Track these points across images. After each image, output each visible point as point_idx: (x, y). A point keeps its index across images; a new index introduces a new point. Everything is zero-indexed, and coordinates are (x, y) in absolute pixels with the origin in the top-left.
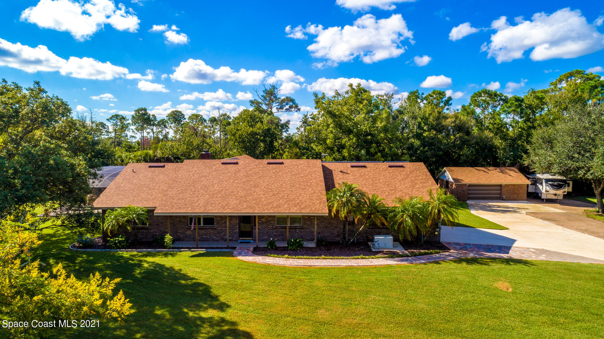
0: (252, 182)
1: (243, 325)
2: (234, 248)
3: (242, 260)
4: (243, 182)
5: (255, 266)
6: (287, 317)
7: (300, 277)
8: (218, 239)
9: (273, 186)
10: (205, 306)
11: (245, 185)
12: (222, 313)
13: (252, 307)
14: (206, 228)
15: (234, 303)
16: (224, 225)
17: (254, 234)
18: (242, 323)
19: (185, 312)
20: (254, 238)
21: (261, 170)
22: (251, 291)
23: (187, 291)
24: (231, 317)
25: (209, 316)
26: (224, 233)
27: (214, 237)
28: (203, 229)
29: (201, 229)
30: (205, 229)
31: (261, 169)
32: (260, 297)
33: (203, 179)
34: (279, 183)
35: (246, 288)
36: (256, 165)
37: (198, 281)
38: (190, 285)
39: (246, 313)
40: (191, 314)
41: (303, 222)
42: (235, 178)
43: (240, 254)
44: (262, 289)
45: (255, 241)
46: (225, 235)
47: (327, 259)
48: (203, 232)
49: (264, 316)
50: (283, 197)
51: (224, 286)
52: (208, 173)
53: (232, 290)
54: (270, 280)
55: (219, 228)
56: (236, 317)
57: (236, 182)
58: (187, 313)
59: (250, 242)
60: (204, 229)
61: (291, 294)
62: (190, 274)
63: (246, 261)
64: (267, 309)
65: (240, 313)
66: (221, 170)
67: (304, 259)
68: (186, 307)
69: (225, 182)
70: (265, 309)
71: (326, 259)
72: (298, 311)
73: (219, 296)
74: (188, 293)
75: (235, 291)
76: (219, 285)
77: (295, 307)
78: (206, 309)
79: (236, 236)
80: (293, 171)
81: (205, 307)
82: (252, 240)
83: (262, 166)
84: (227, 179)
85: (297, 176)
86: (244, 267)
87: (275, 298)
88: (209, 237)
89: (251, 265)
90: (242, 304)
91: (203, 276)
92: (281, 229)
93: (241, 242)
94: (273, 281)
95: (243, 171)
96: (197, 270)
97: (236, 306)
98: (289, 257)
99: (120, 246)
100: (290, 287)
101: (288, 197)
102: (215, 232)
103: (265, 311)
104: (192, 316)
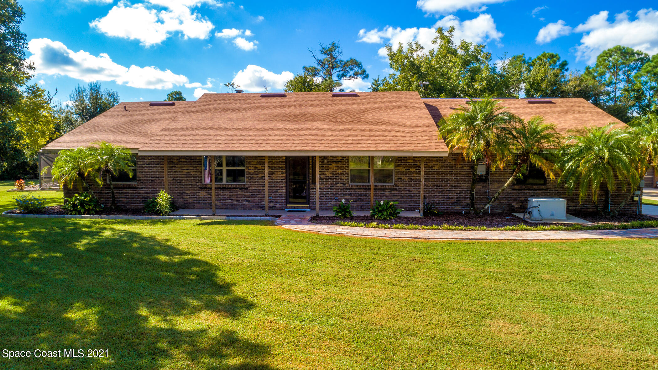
0: (309, 115)
1: (288, 354)
2: (279, 217)
3: (291, 230)
4: (294, 115)
5: (316, 237)
6: (410, 335)
7: (411, 255)
8: (250, 205)
9: (344, 119)
10: (195, 303)
11: (297, 118)
12: (235, 323)
13: (313, 309)
14: (230, 186)
15: (269, 299)
16: (260, 182)
17: (311, 198)
18: (287, 351)
19: (141, 316)
20: (311, 205)
21: (323, 103)
22: (310, 277)
23: (166, 273)
24: (257, 333)
25: (200, 327)
26: (260, 196)
27: (244, 203)
28: (225, 188)
29: (223, 188)
30: (230, 188)
31: (323, 101)
32: (330, 289)
33: (229, 112)
34: (355, 116)
35: (299, 272)
36: (315, 98)
37: (196, 257)
38: (176, 264)
39: (297, 322)
40: (154, 322)
41: (396, 178)
42: (282, 110)
43: (286, 223)
44: (334, 274)
45: (313, 209)
46: (263, 199)
47: (455, 230)
48: (227, 193)
49: (346, 332)
50: (364, 131)
51: (251, 267)
52: (237, 106)
53: (266, 275)
54: (350, 259)
55: (253, 188)
56: (271, 333)
57: (283, 115)
58: (146, 319)
59: (305, 211)
60: (228, 188)
61: (403, 284)
62: (183, 247)
63: (298, 231)
64: (352, 315)
65: (282, 323)
66: (259, 103)
67: (409, 229)
68: (149, 305)
69: (263, 116)
70: (347, 315)
71: (452, 230)
72: (434, 322)
73: (234, 284)
74: (167, 277)
75: (274, 277)
76: (239, 264)
77: (424, 313)
78: (195, 310)
79: (282, 200)
80: (375, 103)
81: (194, 307)
82: (309, 207)
83: (324, 98)
84: (268, 112)
85: (383, 109)
86: (294, 238)
87: (368, 291)
88: (235, 203)
89: (308, 235)
90: (289, 302)
91: (210, 250)
92: (359, 189)
93: (289, 211)
94: (355, 260)
95: (295, 103)
96: (202, 240)
97: (273, 306)
98: (380, 225)
99: (82, 211)
100: (395, 271)
101: (371, 130)
102: (246, 194)
103: (348, 319)
104: (154, 328)
